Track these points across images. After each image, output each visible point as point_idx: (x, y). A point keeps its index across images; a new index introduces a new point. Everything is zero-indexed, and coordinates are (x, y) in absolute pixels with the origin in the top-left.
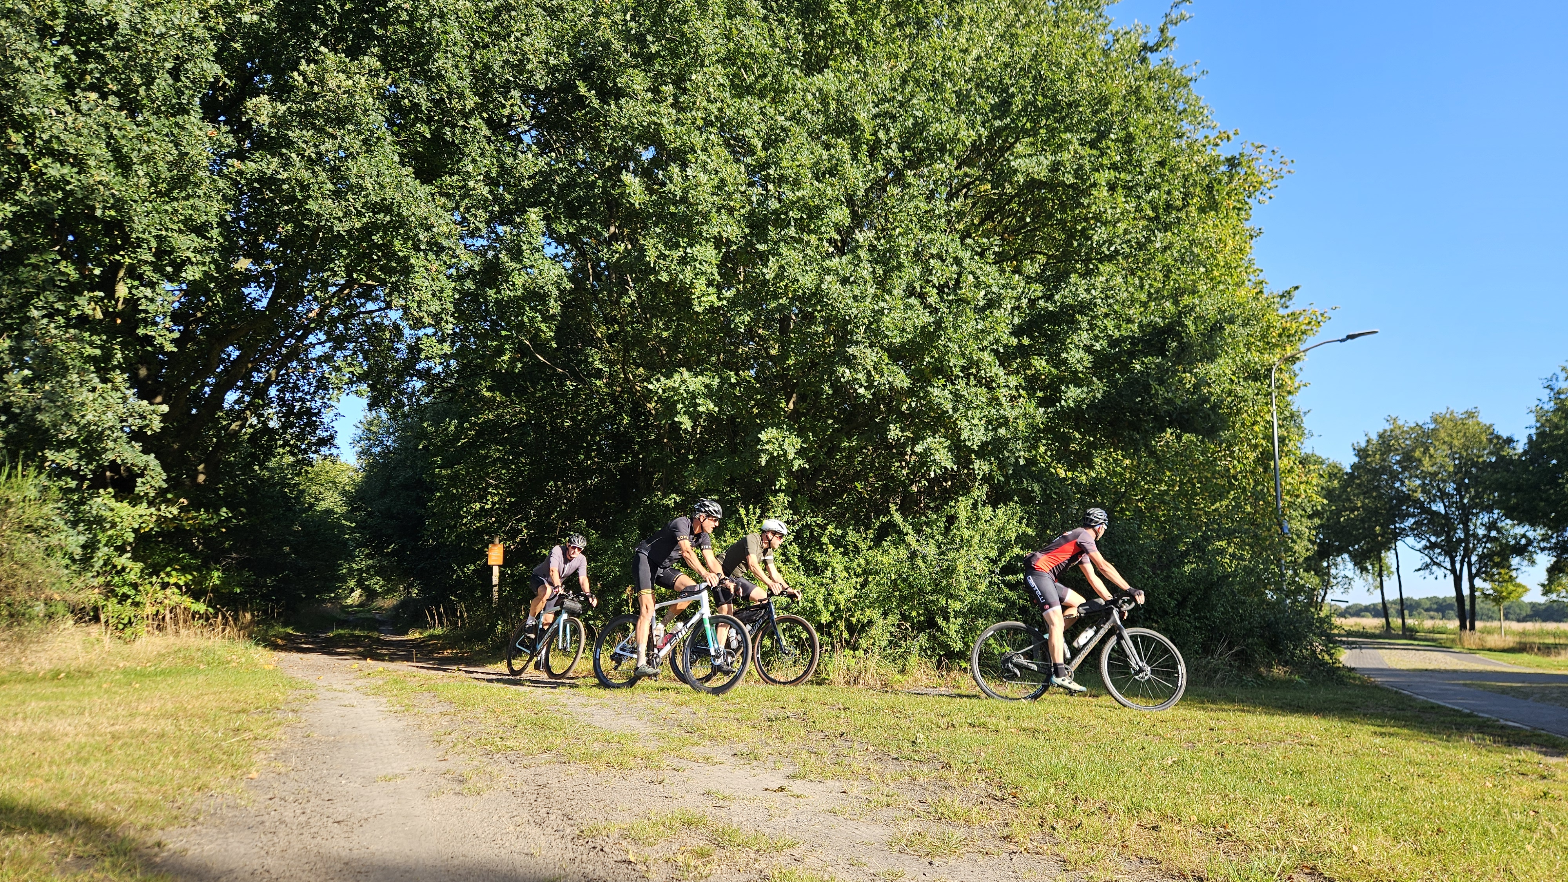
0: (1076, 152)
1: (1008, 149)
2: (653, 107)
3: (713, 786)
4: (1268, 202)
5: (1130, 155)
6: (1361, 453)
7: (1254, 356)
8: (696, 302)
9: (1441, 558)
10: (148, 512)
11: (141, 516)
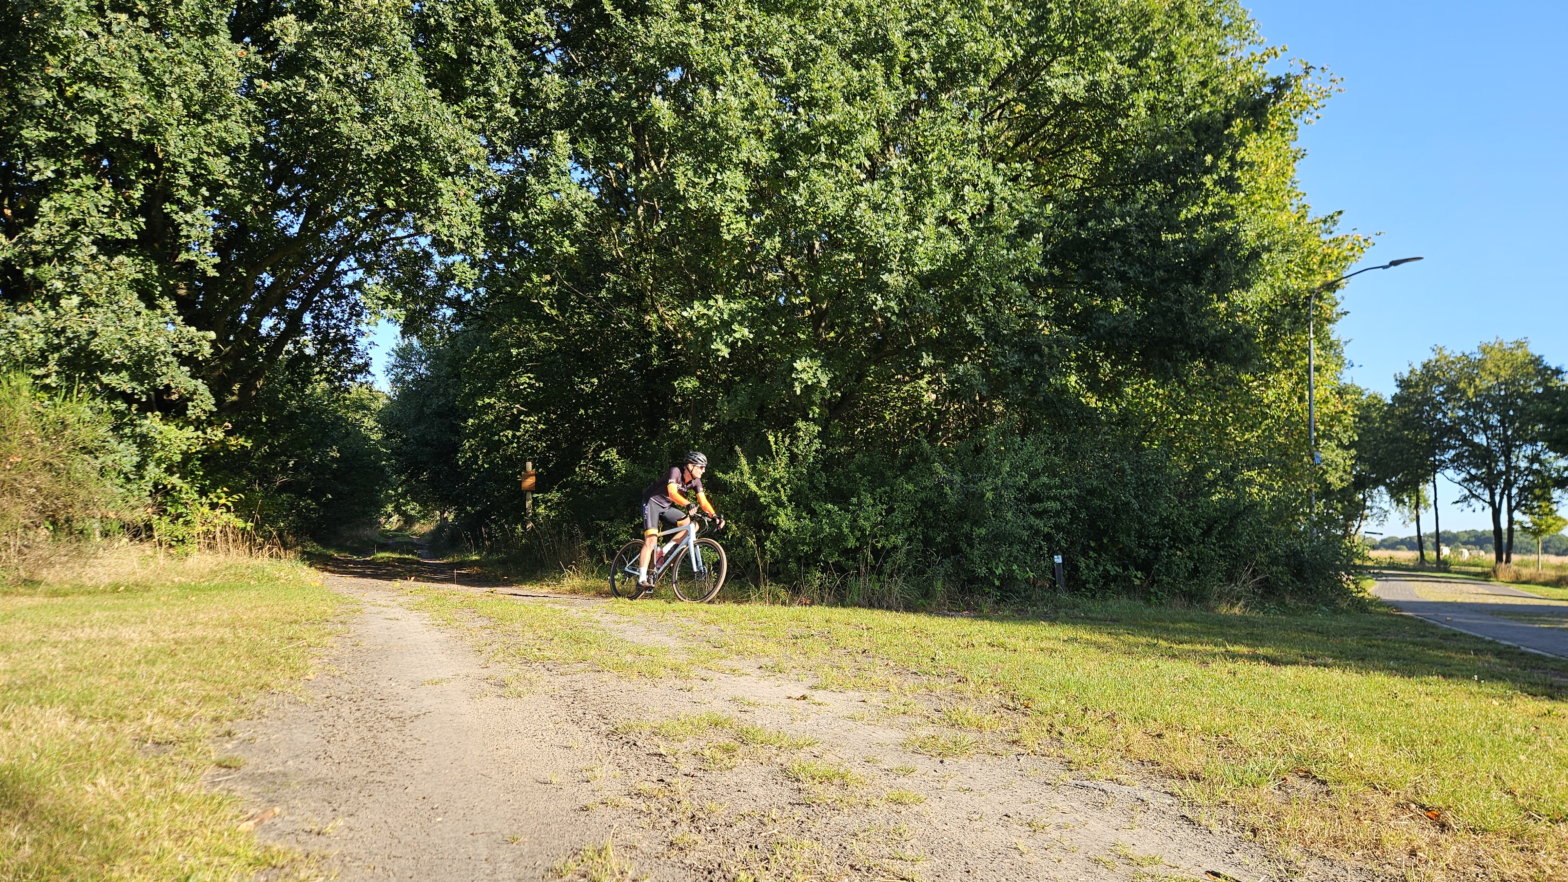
0: (1114, 72)
1: (1045, 67)
2: (681, 27)
3: (739, 694)
4: (1315, 122)
5: (1170, 75)
6: (1404, 384)
7: (1294, 284)
8: (724, 230)
9: (1480, 491)
10: (195, 435)
11: (188, 439)
